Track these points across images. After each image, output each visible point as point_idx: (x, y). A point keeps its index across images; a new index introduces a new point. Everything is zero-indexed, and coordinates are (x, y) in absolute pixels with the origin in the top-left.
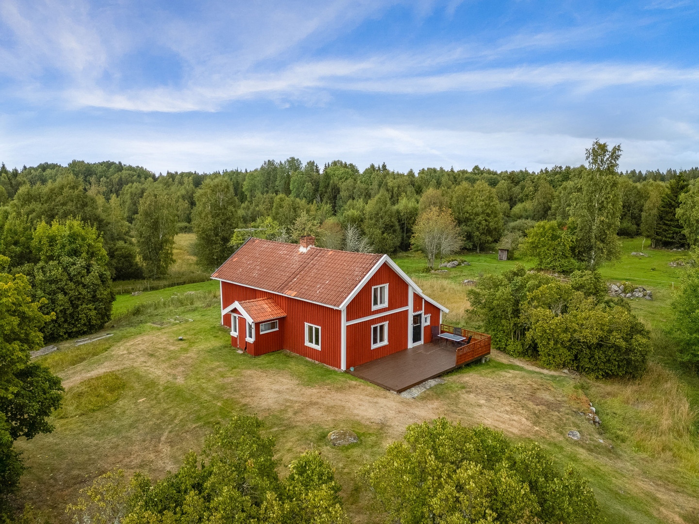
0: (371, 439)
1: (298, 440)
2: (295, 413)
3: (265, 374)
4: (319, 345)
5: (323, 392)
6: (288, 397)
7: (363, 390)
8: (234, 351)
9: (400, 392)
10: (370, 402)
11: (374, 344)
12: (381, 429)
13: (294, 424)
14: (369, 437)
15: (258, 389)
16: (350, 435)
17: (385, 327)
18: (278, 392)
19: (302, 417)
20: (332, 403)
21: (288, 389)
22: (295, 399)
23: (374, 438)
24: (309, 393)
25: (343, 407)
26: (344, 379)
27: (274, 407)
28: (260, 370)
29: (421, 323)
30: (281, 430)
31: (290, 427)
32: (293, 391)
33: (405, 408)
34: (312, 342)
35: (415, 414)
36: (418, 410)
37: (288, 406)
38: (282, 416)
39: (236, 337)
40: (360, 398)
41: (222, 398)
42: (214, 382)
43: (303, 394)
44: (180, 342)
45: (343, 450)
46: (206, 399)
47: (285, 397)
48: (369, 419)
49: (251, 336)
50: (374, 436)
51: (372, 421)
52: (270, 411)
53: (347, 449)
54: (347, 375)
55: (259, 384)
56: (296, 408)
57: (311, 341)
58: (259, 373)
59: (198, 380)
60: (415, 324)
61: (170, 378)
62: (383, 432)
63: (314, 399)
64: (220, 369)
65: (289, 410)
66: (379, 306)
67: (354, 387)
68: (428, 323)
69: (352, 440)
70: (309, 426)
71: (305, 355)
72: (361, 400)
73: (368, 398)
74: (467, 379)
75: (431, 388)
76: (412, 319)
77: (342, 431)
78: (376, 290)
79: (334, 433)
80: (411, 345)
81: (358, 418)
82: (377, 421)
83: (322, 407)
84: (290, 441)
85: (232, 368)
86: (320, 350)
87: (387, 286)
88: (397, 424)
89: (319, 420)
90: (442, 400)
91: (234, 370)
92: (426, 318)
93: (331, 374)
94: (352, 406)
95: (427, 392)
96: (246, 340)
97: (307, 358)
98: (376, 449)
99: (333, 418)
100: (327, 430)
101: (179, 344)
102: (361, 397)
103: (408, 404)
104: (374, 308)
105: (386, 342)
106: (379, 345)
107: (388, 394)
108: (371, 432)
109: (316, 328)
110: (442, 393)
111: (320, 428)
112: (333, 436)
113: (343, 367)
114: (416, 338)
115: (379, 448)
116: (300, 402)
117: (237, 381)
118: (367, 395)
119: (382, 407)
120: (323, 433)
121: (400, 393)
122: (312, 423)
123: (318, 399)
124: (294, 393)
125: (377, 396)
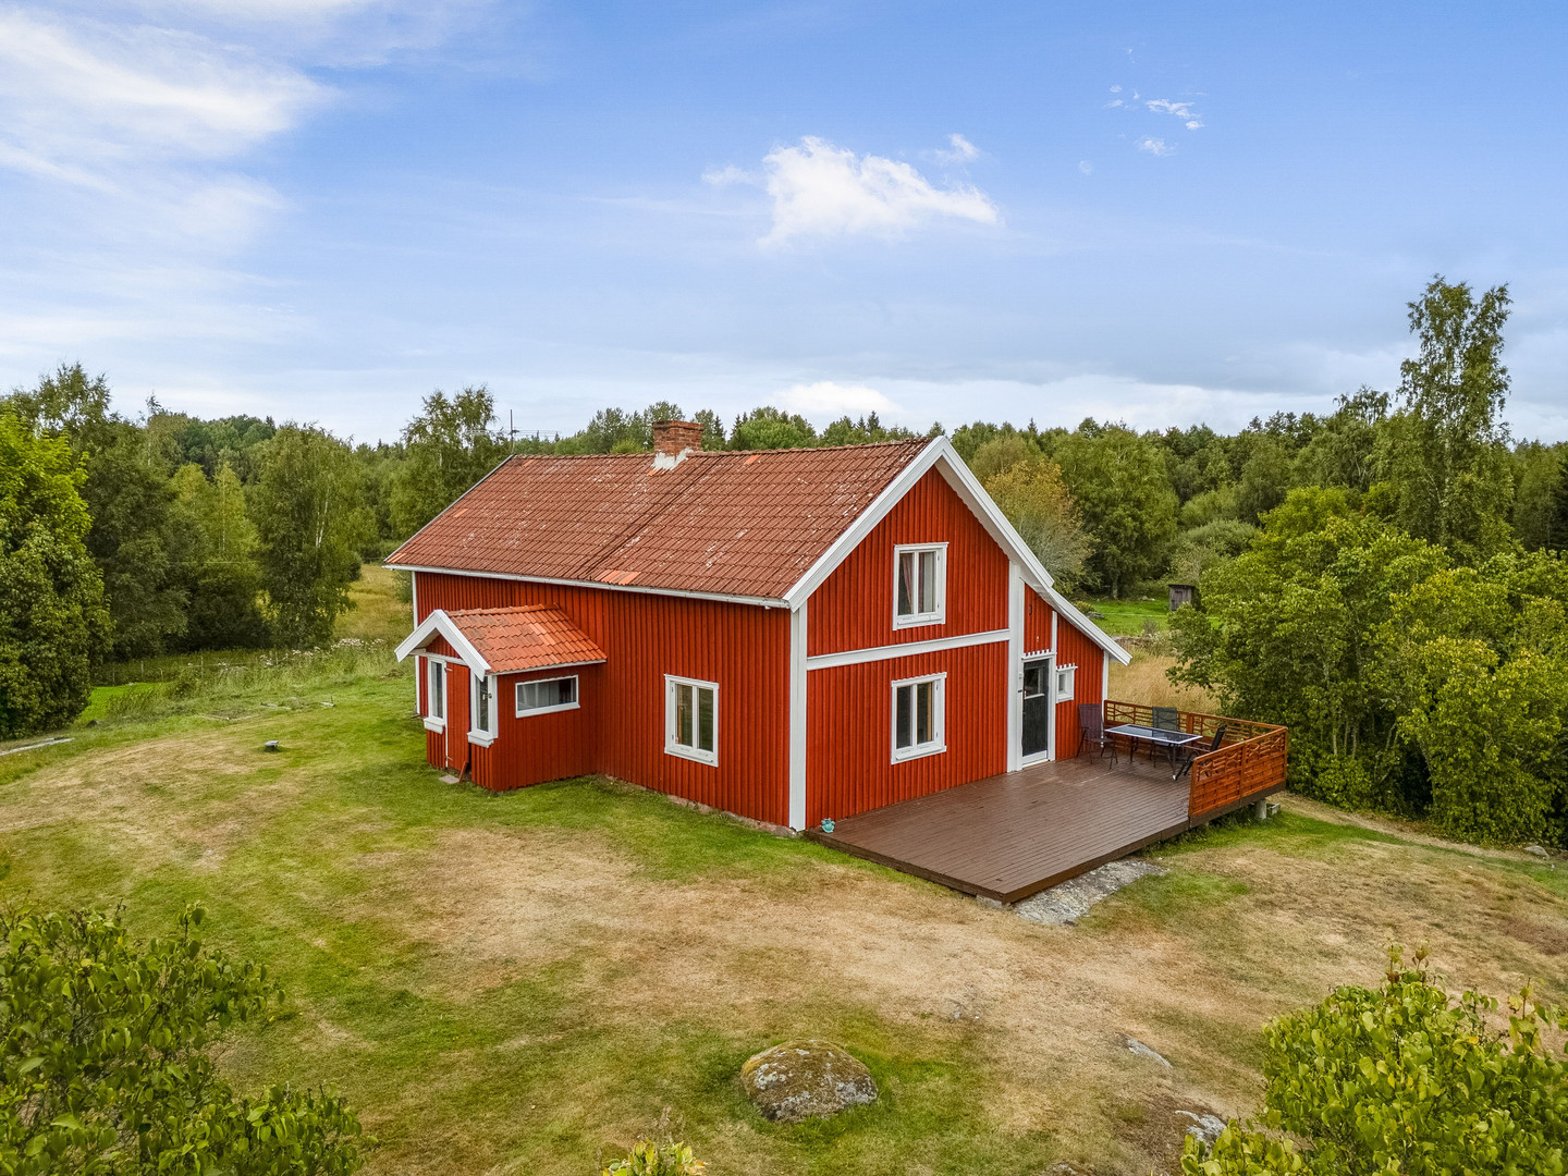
0: (932, 1085)
1: (612, 1091)
2: (611, 976)
3: (517, 843)
4: (711, 749)
5: (725, 901)
6: (588, 917)
7: (874, 893)
8: (433, 777)
9: (1014, 899)
10: (903, 937)
11: (898, 747)
12: (968, 1041)
13: (601, 1020)
14: (922, 1079)
15: (481, 889)
16: (841, 1071)
17: (936, 693)
18: (556, 899)
19: (636, 990)
20: (757, 941)
21: (592, 889)
22: (616, 923)
23: (942, 1083)
24: (669, 905)
25: (801, 953)
26: (799, 858)
27: (529, 954)
28: (504, 829)
29: (1045, 689)
30: (542, 1046)
31: (581, 1035)
32: (610, 895)
33: (1048, 960)
34: (690, 743)
35: (1090, 985)
36: (1098, 967)
37: (586, 949)
38: (555, 989)
39: (440, 731)
40: (866, 923)
41: (340, 919)
42: (326, 867)
43: (651, 907)
44: (268, 755)
45: (810, 1141)
46: (274, 923)
47: (580, 918)
48: (909, 1001)
49: (484, 726)
50: (940, 1075)
51: (926, 1008)
52: (512, 968)
53: (830, 1135)
54: (810, 847)
55: (490, 873)
56: (616, 957)
57: (685, 738)
58: (497, 838)
59: (273, 859)
60: (1029, 693)
61: (176, 856)
62: (976, 1057)
63: (690, 925)
64: (362, 827)
65: (586, 966)
66: (916, 619)
67: (840, 886)
68: (1068, 694)
69: (848, 1091)
70: (663, 1030)
71: (666, 788)
72: (871, 929)
73: (895, 922)
74: (1241, 861)
75: (1123, 889)
76: (1022, 673)
77: (802, 1053)
78: (906, 558)
79: (768, 1060)
80: (1016, 761)
81: (863, 996)
82: (946, 1010)
83: (719, 952)
84: (576, 1098)
85: (409, 824)
86: (716, 764)
87: (941, 550)
88: (1028, 1021)
89: (707, 1004)
90: (1176, 934)
91: (413, 830)
92: (1061, 677)
93: (755, 841)
94: (836, 951)
95: (1113, 903)
96: (470, 740)
97: (673, 798)
98: (960, 1137)
99: (764, 995)
100: (737, 1044)
101: (261, 760)
102: (870, 917)
103: (1051, 944)
104: (899, 622)
105: (937, 745)
106: (916, 751)
107: (970, 908)
108: (925, 1054)
109: (701, 691)
110: (1168, 908)
111: (709, 1037)
112: (766, 1073)
113: (797, 819)
114: (1033, 742)
115: (973, 1130)
116: (632, 935)
117: (413, 863)
118: (891, 913)
119: (955, 956)
120: (722, 1060)
121: (1015, 903)
122: (677, 1015)
123: (704, 923)
124: (615, 902)
125: (929, 915)
